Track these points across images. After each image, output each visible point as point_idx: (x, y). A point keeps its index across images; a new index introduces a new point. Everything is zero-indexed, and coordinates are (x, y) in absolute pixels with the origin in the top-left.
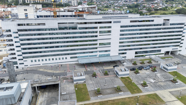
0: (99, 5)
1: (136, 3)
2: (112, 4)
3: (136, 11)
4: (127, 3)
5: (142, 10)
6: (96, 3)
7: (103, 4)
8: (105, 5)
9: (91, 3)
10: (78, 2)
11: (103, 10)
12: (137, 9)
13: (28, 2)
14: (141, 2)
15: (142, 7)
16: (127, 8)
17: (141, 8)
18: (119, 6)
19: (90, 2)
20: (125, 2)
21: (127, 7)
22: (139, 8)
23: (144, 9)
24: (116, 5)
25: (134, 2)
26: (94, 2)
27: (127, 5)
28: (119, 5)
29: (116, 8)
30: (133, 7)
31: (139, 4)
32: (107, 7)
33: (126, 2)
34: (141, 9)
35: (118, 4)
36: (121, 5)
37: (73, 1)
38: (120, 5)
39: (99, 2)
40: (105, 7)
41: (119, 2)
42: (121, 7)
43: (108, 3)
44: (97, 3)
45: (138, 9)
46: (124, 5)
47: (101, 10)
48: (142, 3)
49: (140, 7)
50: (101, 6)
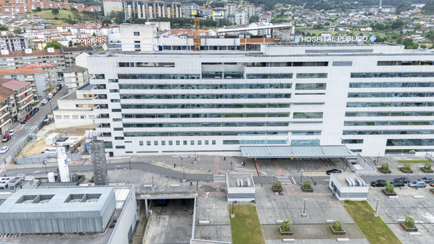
0: (300, 23)
1: (395, 18)
2: (333, 21)
3: (394, 38)
4: (372, 18)
5: (413, 36)
6: (293, 17)
7: (309, 21)
8: (315, 23)
9: (279, 19)
10: (250, 15)
11: (309, 35)
12: (398, 32)
13: (142, 16)
14: (410, 16)
15: (410, 28)
16: (370, 29)
17: (409, 30)
18: (350, 26)
19: (278, 16)
20: (365, 14)
21: (371, 26)
22: (405, 31)
23: (417, 32)
24: (343, 22)
25: (390, 16)
26: (287, 16)
27: (370, 22)
28: (349, 23)
29: (341, 29)
30: (387, 27)
31: (404, 21)
32: (318, 27)
33: (370, 14)
34: (409, 34)
35: (349, 20)
36: (355, 21)
37: (239, 14)
38: (353, 24)
39: (301, 17)
40: (314, 28)
41: (351, 15)
42: (356, 27)
43: (322, 17)
44: (295, 18)
45: (402, 33)
46: (364, 22)
47: (303, 34)
48: (412, 18)
49: (406, 27)
50: (303, 25)
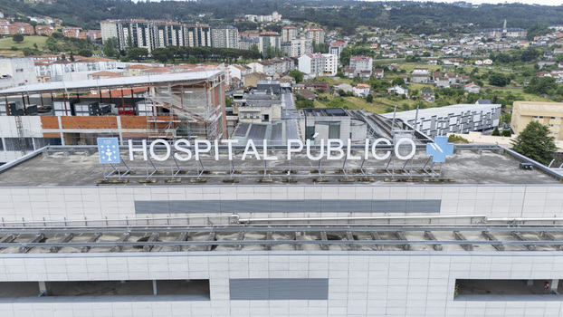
0: (388, 53)
1: (526, 45)
2: (435, 50)
3: (525, 75)
4: (493, 46)
5: (554, 72)
6: (379, 45)
7: (401, 50)
8: (410, 52)
9: (360, 47)
10: (317, 43)
11: (395, 71)
12: (532, 66)
13: (145, 44)
14: (548, 42)
15: (550, 61)
16: (489, 62)
17: (548, 64)
18: (461, 57)
19: (358, 44)
20: (483, 41)
21: (491, 58)
22: (541, 64)
23: (560, 66)
24: (451, 51)
25: (519, 43)
26: (370, 43)
27: (490, 51)
28: (459, 52)
29: (447, 62)
30: (514, 59)
31: (540, 50)
32: (414, 59)
33: (490, 40)
34: (547, 68)
35: (459, 49)
36: (467, 50)
37: (297, 41)
38: (465, 54)
39: (390, 44)
40: (408, 61)
41: (462, 41)
42: (469, 59)
43: (420, 45)
44: (382, 46)
45: (537, 67)
46: (480, 51)
47: (386, 69)
48: (550, 45)
49: (543, 59)
50: (392, 56)
